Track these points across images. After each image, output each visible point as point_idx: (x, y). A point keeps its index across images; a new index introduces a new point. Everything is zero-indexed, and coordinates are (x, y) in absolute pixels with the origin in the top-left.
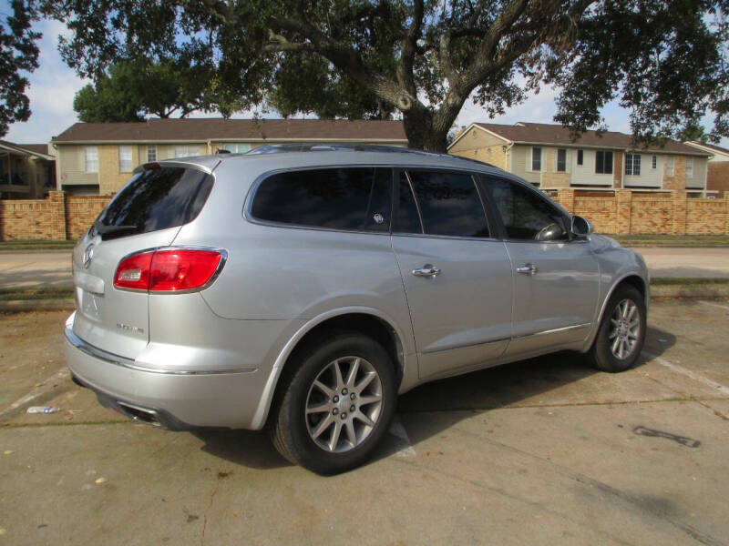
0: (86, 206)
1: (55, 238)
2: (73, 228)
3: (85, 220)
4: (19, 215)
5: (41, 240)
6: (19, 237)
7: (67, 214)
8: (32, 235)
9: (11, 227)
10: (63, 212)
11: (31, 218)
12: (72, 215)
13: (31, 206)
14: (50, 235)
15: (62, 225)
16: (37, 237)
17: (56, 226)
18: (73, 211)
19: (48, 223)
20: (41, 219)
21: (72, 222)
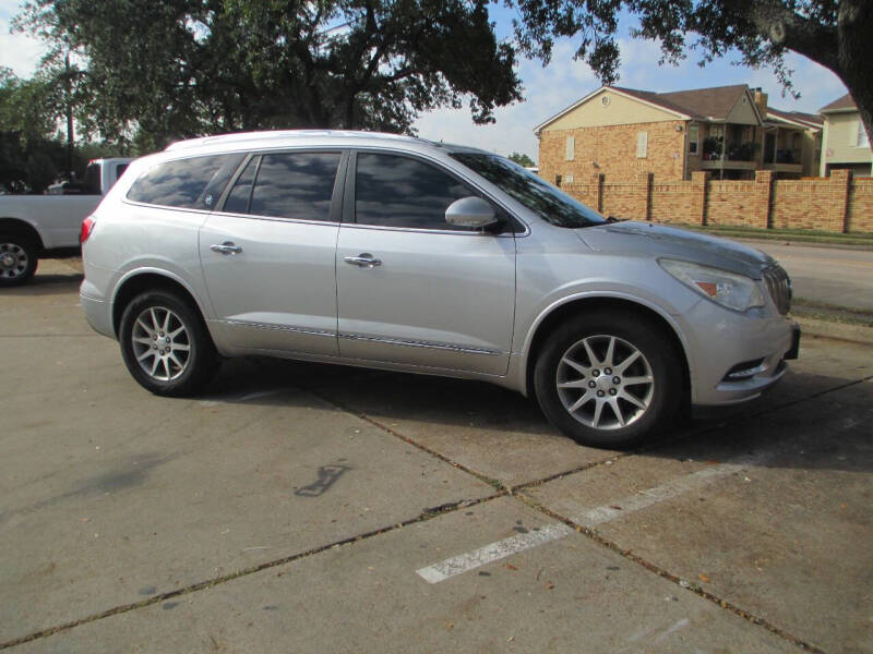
0: (794, 189)
1: (755, 225)
2: (776, 215)
3: (792, 207)
4: (724, 197)
5: (743, 226)
6: (721, 222)
7: (771, 198)
8: (734, 220)
9: (715, 210)
10: (767, 196)
11: (735, 201)
12: (777, 199)
13: (736, 187)
14: (751, 222)
15: (765, 211)
16: (739, 223)
17: (758, 212)
18: (779, 193)
19: (751, 208)
20: (745, 203)
21: (777, 207)
